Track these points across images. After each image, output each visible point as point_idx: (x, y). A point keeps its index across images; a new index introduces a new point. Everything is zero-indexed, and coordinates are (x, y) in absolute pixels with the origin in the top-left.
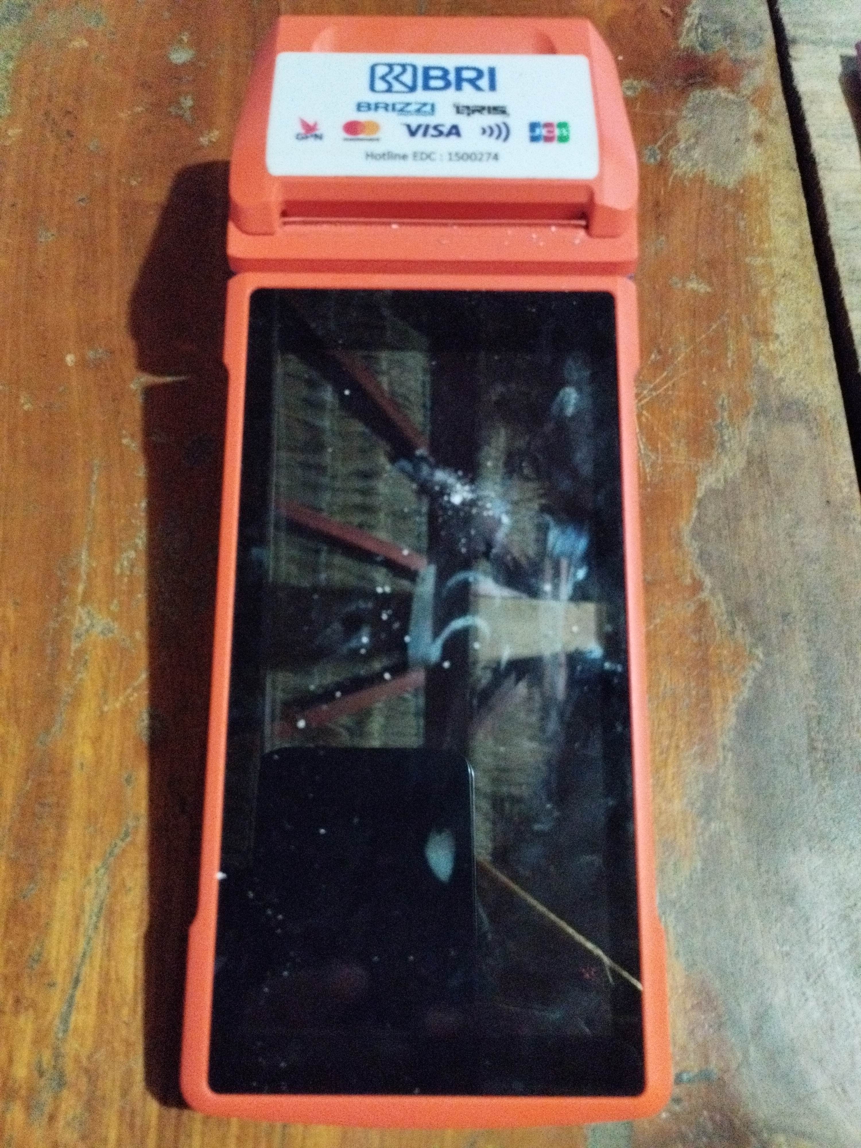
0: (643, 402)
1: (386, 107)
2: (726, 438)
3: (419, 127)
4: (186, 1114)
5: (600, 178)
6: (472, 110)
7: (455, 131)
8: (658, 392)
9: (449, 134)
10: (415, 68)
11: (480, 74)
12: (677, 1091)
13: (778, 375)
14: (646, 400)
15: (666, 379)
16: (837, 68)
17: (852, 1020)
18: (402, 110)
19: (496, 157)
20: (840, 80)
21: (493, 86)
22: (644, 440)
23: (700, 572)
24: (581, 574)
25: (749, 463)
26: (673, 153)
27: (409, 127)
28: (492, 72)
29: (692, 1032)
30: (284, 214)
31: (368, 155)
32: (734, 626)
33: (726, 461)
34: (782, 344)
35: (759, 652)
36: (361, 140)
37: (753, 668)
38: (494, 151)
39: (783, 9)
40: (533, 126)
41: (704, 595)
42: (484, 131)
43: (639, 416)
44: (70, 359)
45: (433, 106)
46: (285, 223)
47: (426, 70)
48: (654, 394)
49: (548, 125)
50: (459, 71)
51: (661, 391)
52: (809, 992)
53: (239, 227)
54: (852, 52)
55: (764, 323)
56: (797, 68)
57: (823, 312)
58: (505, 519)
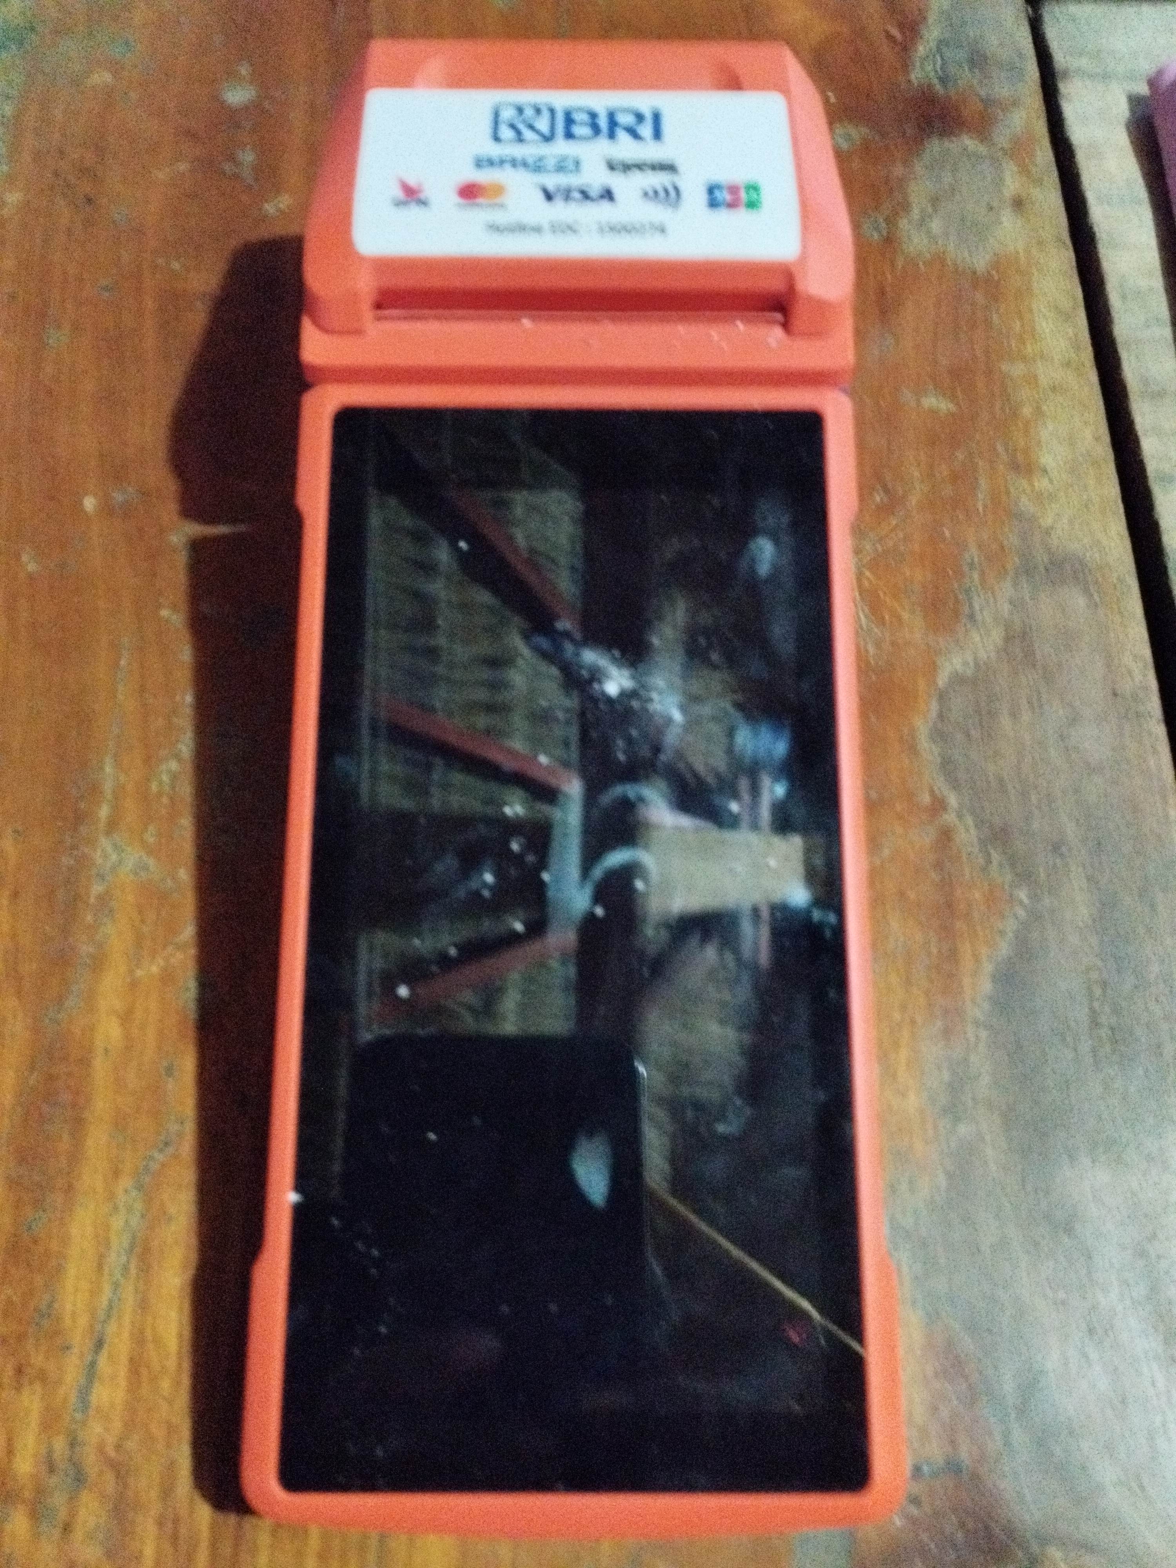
0: (864, 559)
1: (514, 163)
2: (977, 607)
3: (558, 189)
4: (249, 1522)
5: (803, 257)
6: (627, 167)
7: (607, 194)
8: (885, 546)
9: (600, 198)
10: (552, 111)
11: (640, 117)
12: (916, 1488)
13: (1045, 524)
14: (868, 557)
15: (895, 528)
16: (1122, 110)
18: (535, 167)
19: (662, 230)
20: (1126, 126)
21: (657, 134)
23: (942, 786)
24: (780, 790)
25: (1008, 639)
26: (903, 223)
27: (544, 189)
28: (657, 118)
29: (934, 1409)
30: (378, 306)
31: (491, 228)
32: (989, 862)
33: (976, 638)
34: (1051, 481)
35: (1023, 895)
37: (1014, 915)
38: (659, 221)
40: (711, 190)
41: (950, 818)
42: (646, 194)
43: (860, 576)
44: (89, 503)
45: (577, 162)
46: (380, 319)
47: (568, 113)
48: (880, 549)
49: (731, 188)
50: (612, 114)
51: (889, 546)
52: (1094, 1355)
53: (316, 323)
54: (1143, 89)
55: (1026, 451)
56: (1070, 110)
57: (1107, 439)
58: (677, 716)
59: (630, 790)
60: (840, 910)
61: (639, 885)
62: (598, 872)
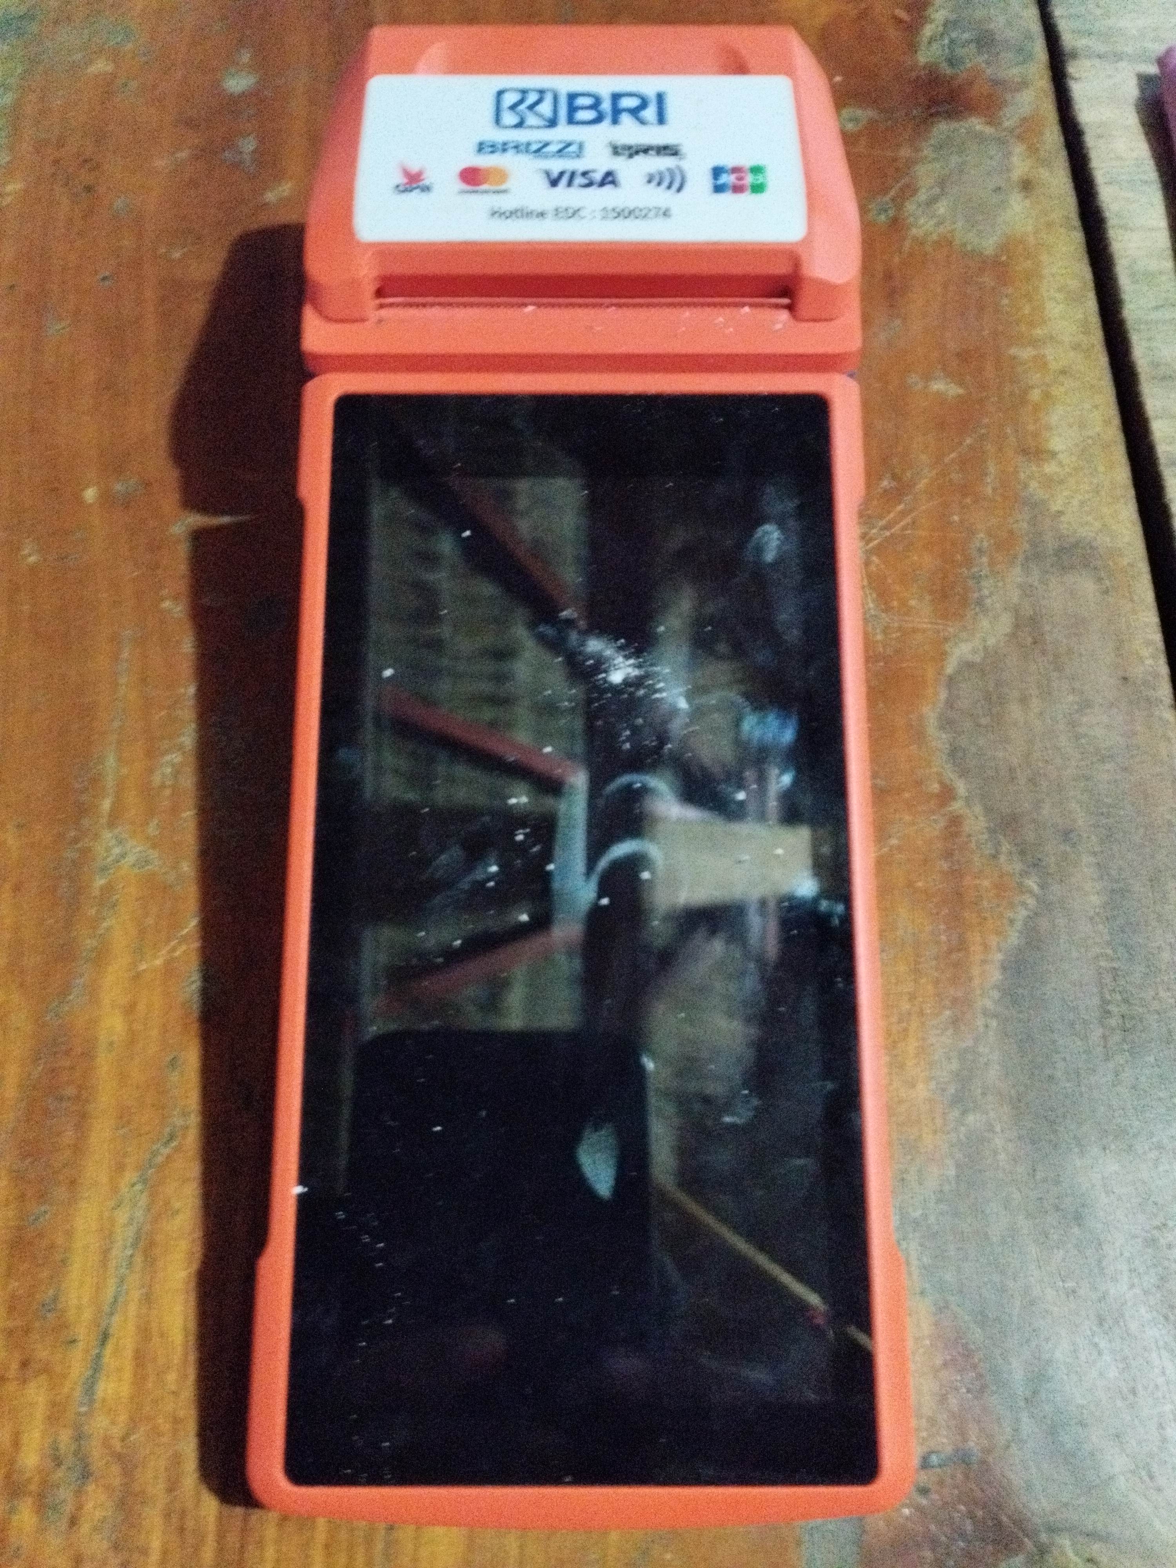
0: (871, 545)
1: (517, 148)
2: (985, 592)
3: (562, 174)
4: (256, 1515)
5: (807, 241)
6: (634, 151)
7: (609, 179)
8: (893, 530)
9: (602, 184)
10: (556, 95)
11: (644, 102)
12: (923, 1478)
13: (1055, 507)
14: (876, 542)
15: (903, 514)
16: (1131, 90)
17: (1160, 1380)
18: (538, 151)
19: (666, 214)
20: (1137, 106)
21: (661, 119)
22: (874, 595)
23: (950, 774)
24: (787, 779)
25: (1017, 626)
26: (910, 207)
27: (548, 174)
28: (660, 98)
29: (943, 1399)
30: (380, 293)
31: (494, 213)
32: (998, 848)
33: (985, 623)
34: (1060, 464)
35: (1032, 883)
36: (486, 192)
37: (1024, 904)
38: (663, 205)
39: (1058, 12)
40: (717, 172)
41: (957, 806)
42: (650, 179)
43: (867, 564)
44: (90, 494)
45: (581, 146)
46: (382, 306)
47: (572, 97)
48: (888, 534)
49: (736, 170)
50: (616, 97)
51: (896, 529)
52: (1103, 1344)
53: (318, 311)
54: (1153, 69)
55: (1036, 435)
56: (1078, 90)
57: (1116, 421)
58: (683, 704)
59: (637, 780)
60: (847, 899)
61: (646, 875)
62: (603, 863)
